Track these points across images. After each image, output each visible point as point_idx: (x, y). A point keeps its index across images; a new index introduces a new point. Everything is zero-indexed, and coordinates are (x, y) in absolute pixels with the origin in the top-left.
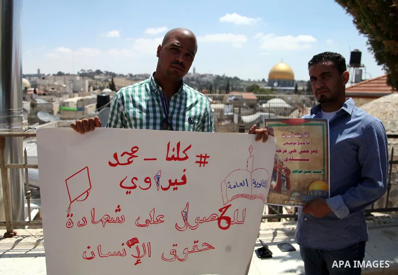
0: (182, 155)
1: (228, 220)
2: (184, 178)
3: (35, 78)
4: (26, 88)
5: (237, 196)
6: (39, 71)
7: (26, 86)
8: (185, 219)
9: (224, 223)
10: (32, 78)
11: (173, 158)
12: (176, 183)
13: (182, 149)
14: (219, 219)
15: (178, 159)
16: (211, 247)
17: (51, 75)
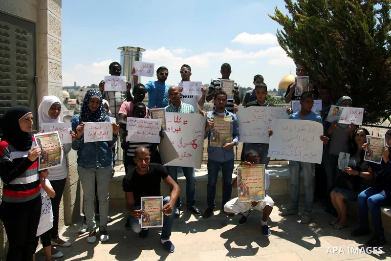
0: (179, 121)
1: (196, 145)
2: (180, 129)
3: (72, 90)
4: (67, 99)
5: (198, 136)
6: (75, 83)
7: (67, 97)
8: (181, 144)
9: (195, 146)
10: (69, 90)
11: (176, 122)
12: (177, 130)
13: (179, 119)
14: (193, 144)
15: (178, 122)
16: (190, 155)
17: (86, 87)
